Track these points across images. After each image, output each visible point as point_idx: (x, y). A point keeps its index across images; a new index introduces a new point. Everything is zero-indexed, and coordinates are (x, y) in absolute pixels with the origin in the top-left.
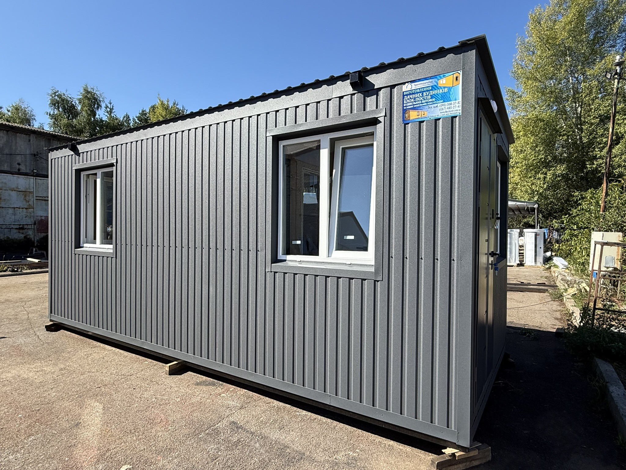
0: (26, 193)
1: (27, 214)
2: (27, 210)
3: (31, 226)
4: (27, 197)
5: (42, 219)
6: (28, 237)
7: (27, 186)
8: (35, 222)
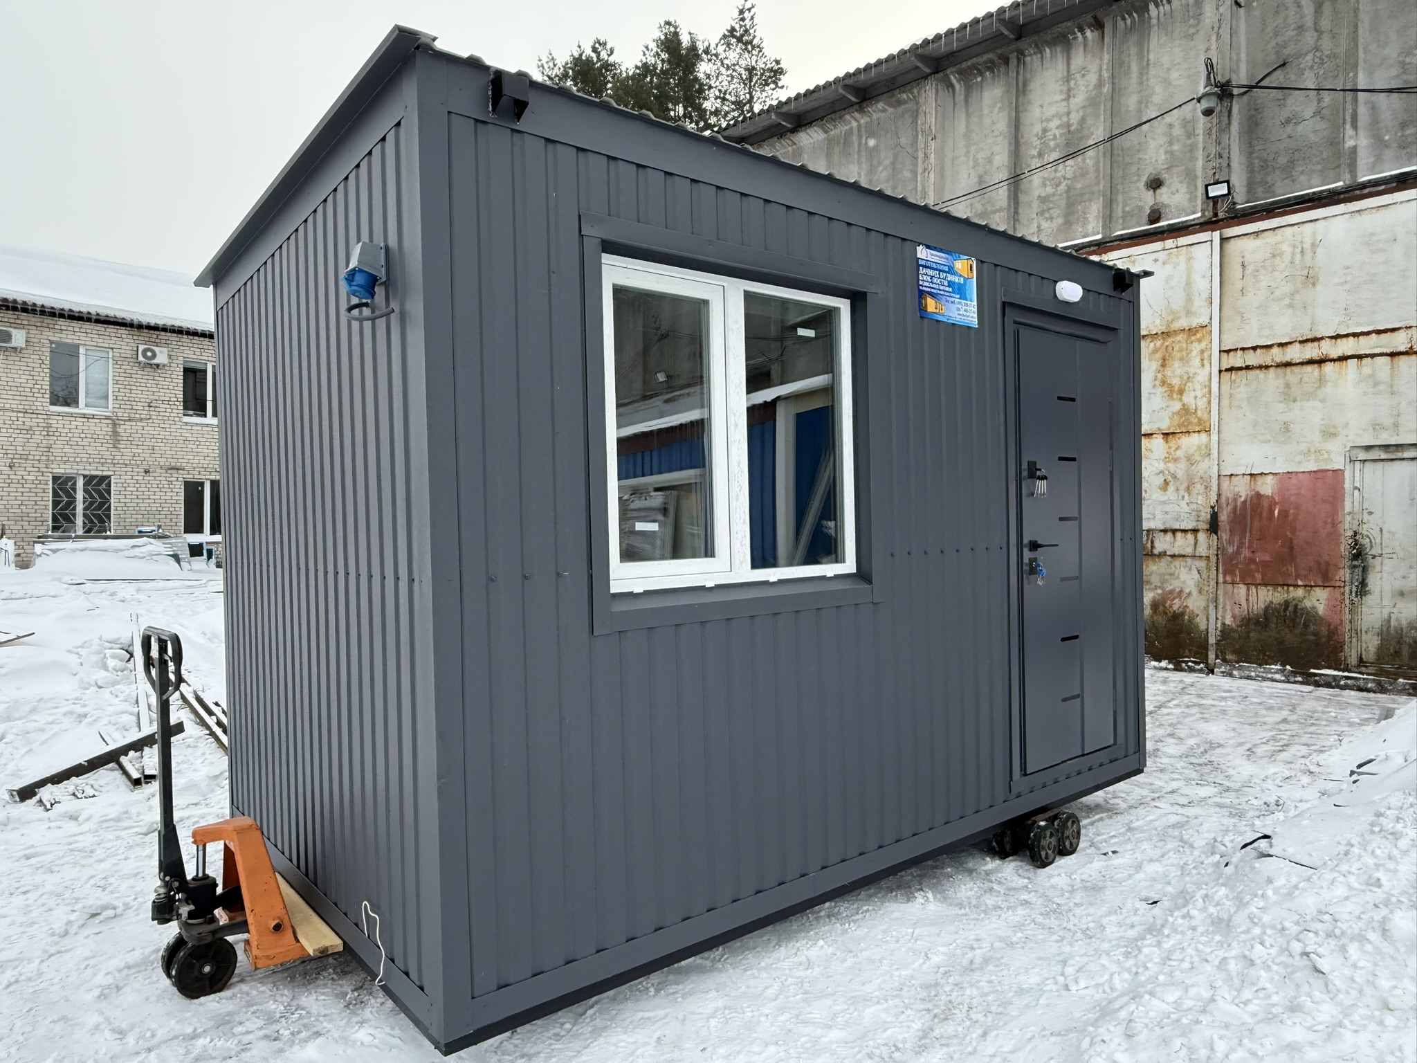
0: (1169, 341)
1: (1171, 466)
2: (1173, 441)
3: (1190, 536)
4: (1177, 364)
5: (1258, 496)
6: (1176, 605)
7: (1178, 301)
8: (1214, 517)
